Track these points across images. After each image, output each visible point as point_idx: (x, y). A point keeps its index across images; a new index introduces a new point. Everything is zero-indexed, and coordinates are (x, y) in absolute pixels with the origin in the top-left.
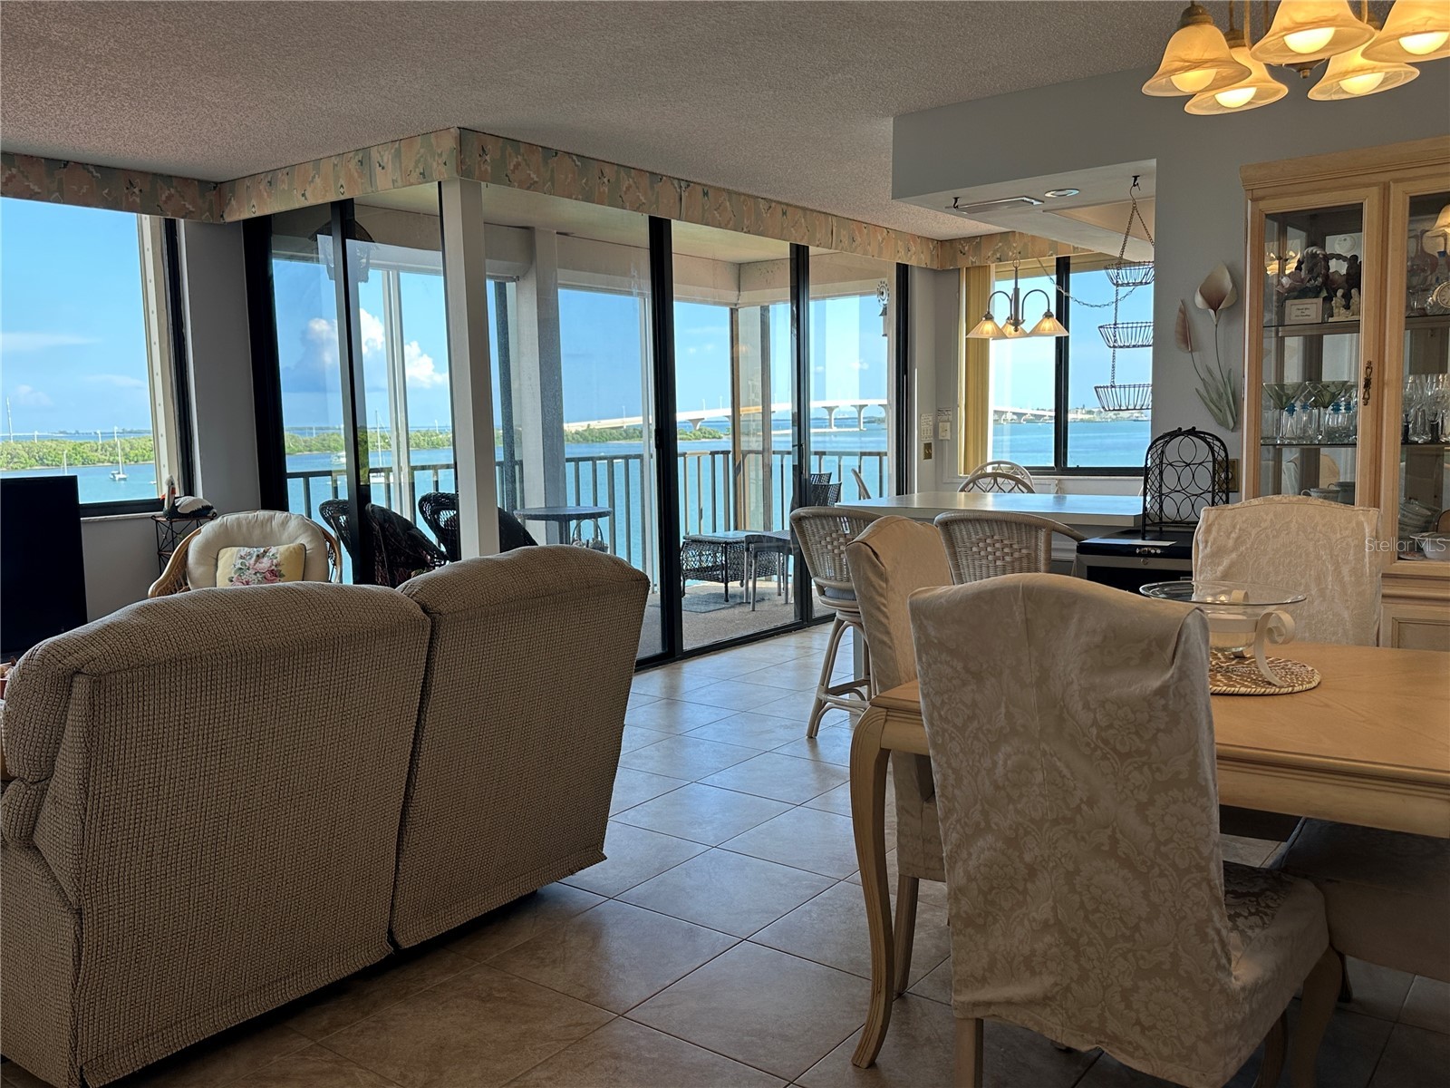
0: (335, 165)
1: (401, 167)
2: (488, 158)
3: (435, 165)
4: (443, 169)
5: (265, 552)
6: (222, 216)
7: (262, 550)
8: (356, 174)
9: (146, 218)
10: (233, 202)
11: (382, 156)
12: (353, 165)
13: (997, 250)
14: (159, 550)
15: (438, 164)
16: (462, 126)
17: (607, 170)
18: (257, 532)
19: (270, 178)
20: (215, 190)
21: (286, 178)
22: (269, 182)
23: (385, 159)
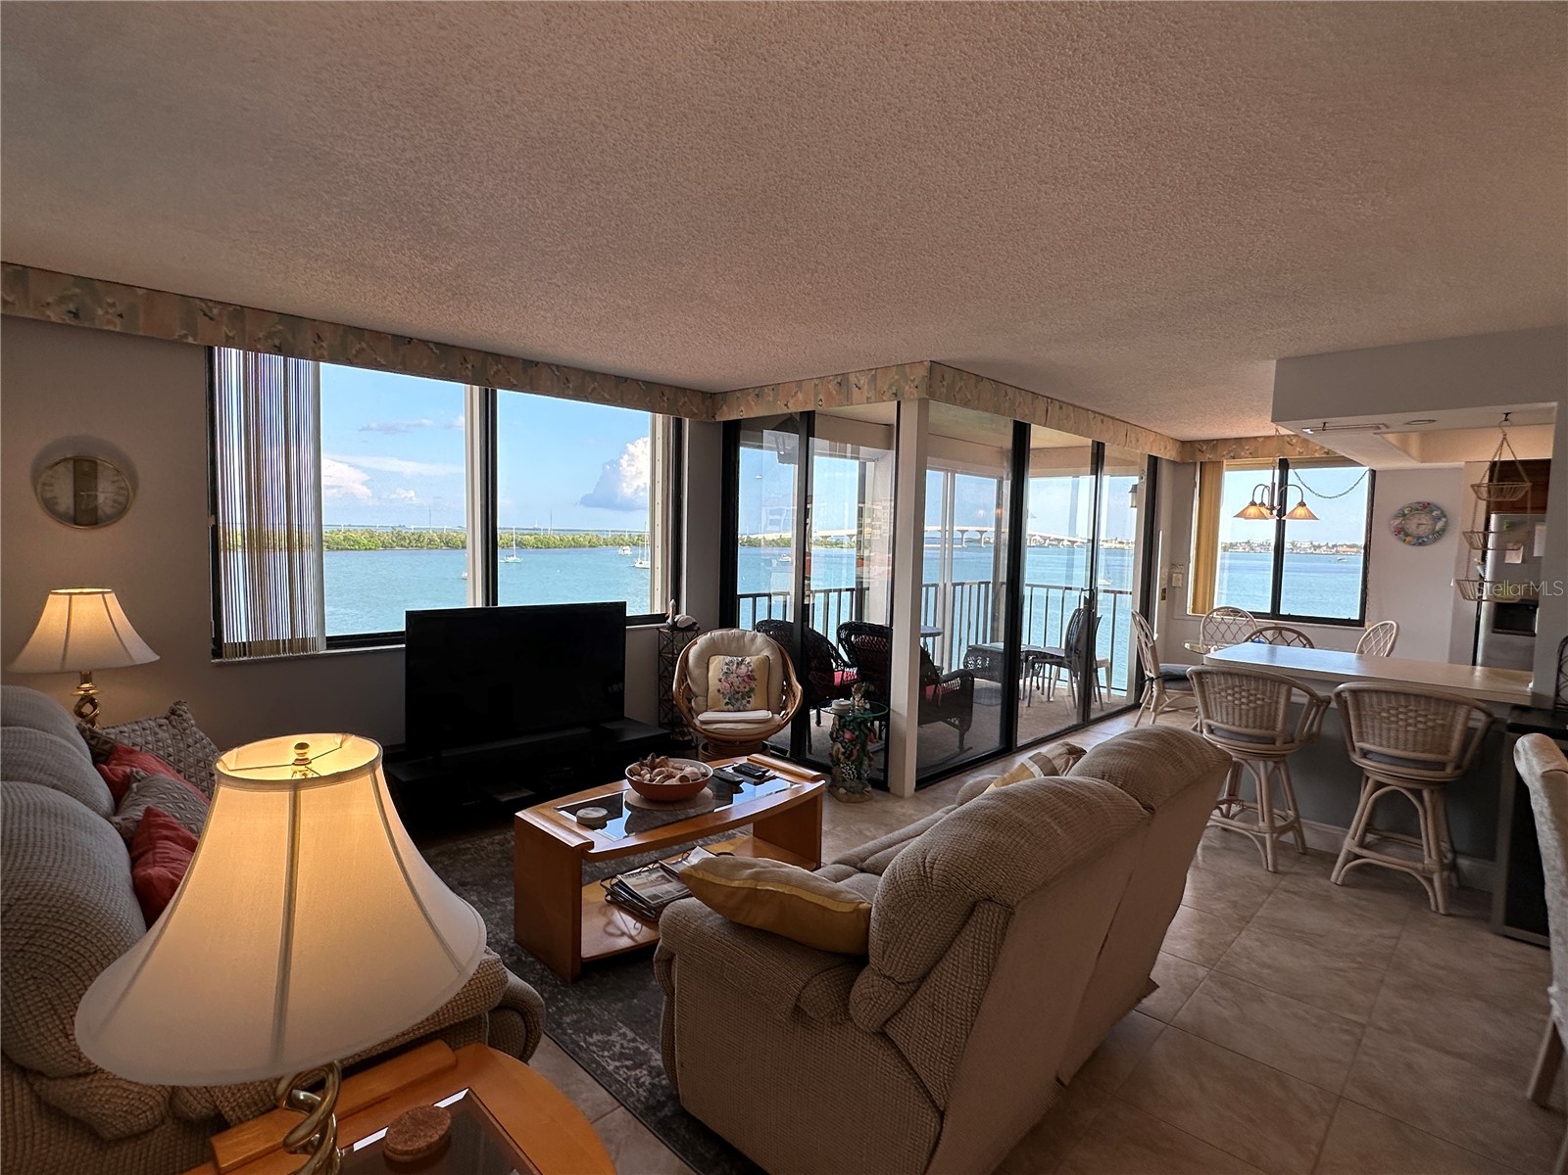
0: (816, 385)
1: (875, 389)
2: (945, 383)
3: (907, 388)
4: (915, 391)
5: (742, 661)
6: (714, 417)
7: (740, 659)
8: (834, 392)
9: (659, 417)
10: (725, 408)
11: (859, 380)
12: (832, 387)
13: (1231, 451)
14: (660, 652)
15: (910, 387)
16: (933, 359)
17: (1010, 391)
18: (734, 645)
19: (759, 392)
20: (711, 398)
21: (771, 393)
22: (757, 395)
23: (862, 382)
